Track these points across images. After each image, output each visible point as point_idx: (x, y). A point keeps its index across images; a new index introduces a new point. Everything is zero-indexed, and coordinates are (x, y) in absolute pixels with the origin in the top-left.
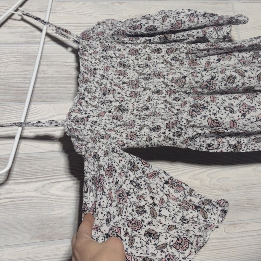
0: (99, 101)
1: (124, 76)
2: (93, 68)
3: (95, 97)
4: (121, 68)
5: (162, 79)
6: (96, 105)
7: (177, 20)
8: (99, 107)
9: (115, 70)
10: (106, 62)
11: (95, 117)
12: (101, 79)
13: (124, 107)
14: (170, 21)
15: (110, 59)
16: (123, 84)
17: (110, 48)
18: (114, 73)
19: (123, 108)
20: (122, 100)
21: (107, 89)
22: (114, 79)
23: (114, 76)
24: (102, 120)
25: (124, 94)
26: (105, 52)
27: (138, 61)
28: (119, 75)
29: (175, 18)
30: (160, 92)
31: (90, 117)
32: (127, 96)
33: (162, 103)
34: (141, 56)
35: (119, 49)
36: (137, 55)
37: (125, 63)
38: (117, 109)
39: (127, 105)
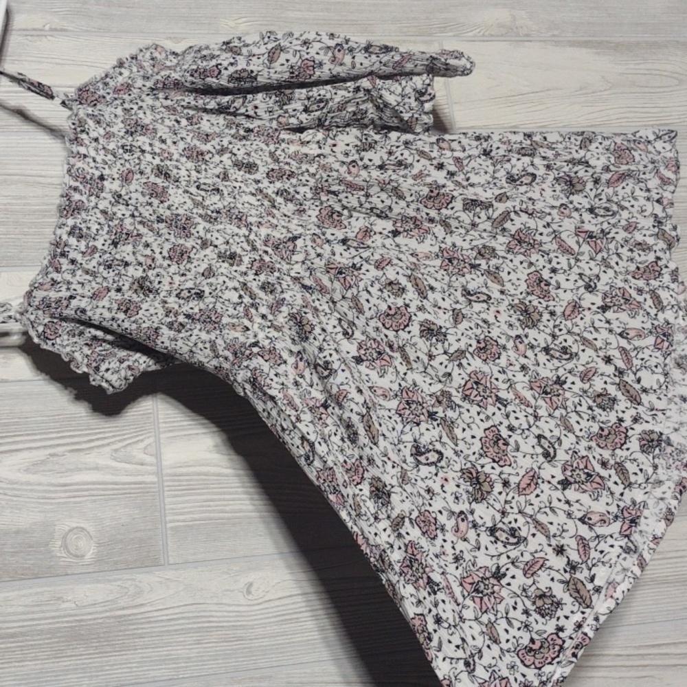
0: (101, 260)
1: (162, 199)
2: (97, 173)
3: (95, 249)
4: (157, 178)
5: (244, 231)
6: (94, 270)
7: (303, 58)
8: (99, 275)
9: (145, 180)
10: (127, 158)
11: (86, 299)
12: (113, 205)
13: (151, 283)
14: (287, 61)
15: (138, 154)
16: (158, 222)
17: (144, 130)
18: (141, 189)
19: (148, 284)
20: (150, 265)
21: (125, 231)
22: (141, 205)
23: (141, 199)
25: (157, 250)
26: (132, 135)
27: (199, 176)
28: (151, 197)
29: (298, 54)
30: (237, 259)
31: (75, 298)
32: (164, 254)
33: (235, 289)
34: (207, 167)
35: (163, 138)
36: (200, 163)
37: (170, 172)
38: (135, 287)
39: (158, 279)
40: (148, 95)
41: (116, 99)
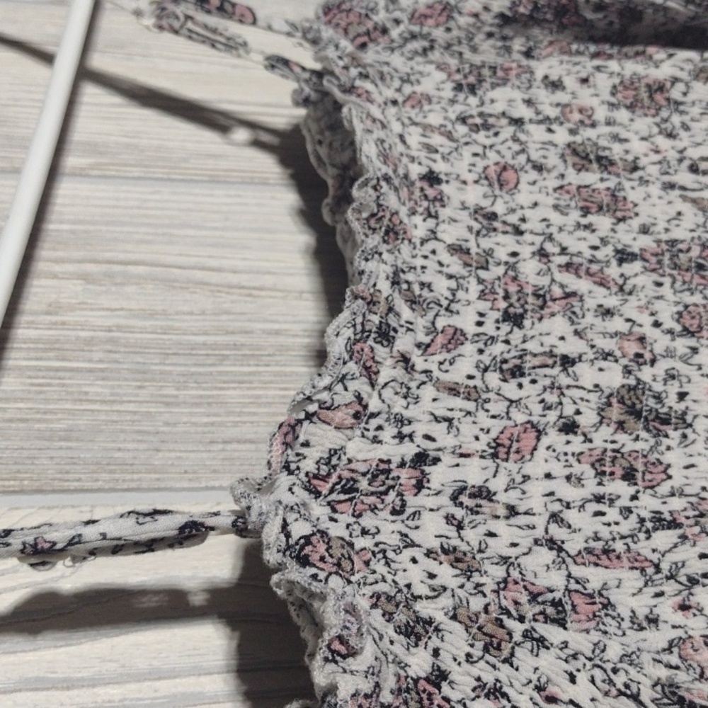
0: (486, 359)
1: (619, 214)
2: (416, 171)
3: (456, 337)
4: (583, 174)
6: (471, 383)
8: (491, 395)
9: (557, 183)
10: (488, 142)
11: (475, 462)
12: (478, 233)
13: (658, 398)
15: (508, 131)
16: (621, 262)
17: (500, 73)
18: (551, 201)
19: (651, 403)
20: (638, 355)
21: (529, 290)
22: (561, 229)
23: (556, 218)
24: (526, 478)
27: (679, 144)
28: (586, 211)
31: (436, 460)
32: (666, 326)
34: (686, 118)
35: (554, 77)
36: (664, 114)
37: (606, 153)
38: (616, 412)
39: (673, 389)
40: (490, 35)
41: (414, 36)
